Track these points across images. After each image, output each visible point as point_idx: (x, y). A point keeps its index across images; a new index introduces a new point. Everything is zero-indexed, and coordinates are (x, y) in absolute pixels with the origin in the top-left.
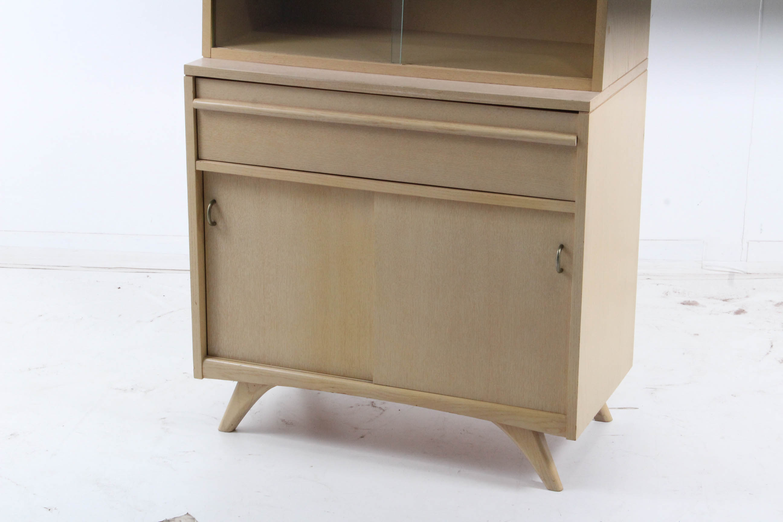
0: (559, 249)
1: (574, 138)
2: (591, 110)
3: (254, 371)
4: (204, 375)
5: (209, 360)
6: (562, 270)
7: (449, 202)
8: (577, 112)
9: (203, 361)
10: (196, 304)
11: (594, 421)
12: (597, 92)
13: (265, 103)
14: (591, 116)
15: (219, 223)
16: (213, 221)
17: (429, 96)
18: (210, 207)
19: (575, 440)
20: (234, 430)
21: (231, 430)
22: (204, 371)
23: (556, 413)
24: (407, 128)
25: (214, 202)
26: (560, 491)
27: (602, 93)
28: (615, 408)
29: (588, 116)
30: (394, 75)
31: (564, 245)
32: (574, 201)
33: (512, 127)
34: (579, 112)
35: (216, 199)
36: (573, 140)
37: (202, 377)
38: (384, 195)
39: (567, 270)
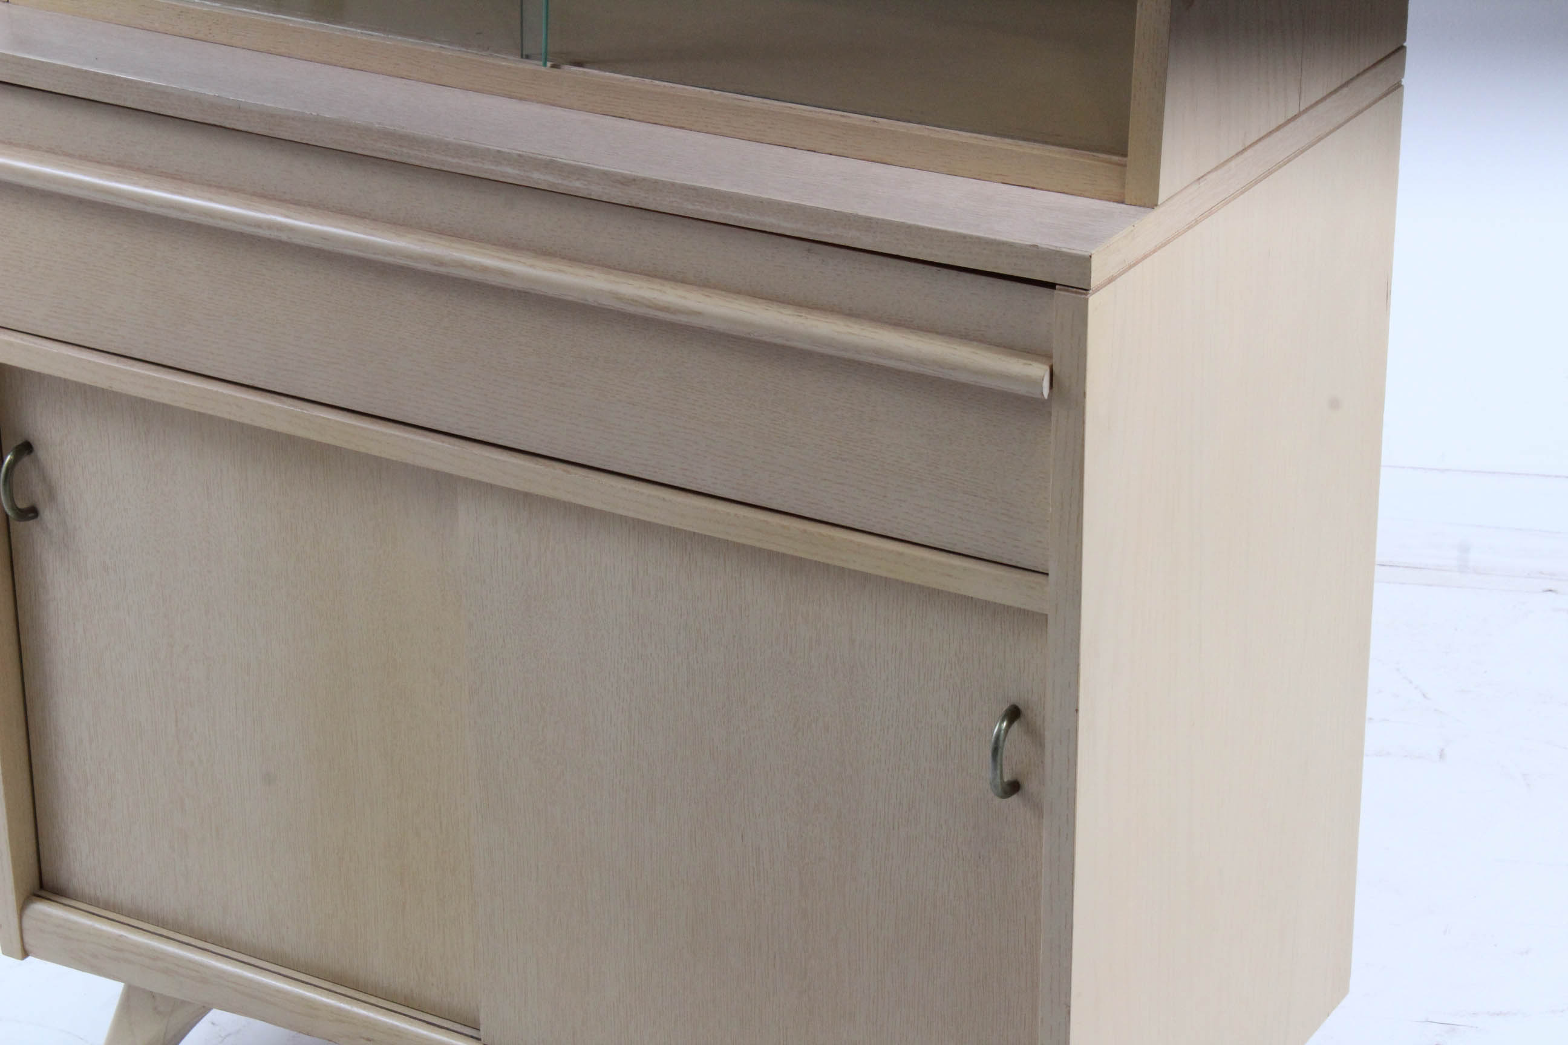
0: (1002, 721)
1: (1039, 371)
2: (1094, 282)
3: (157, 956)
4: (28, 947)
5: (42, 908)
6: (1013, 788)
7: (673, 533)
8: (1052, 286)
9: (22, 908)
12: (1142, 209)
13: (131, 168)
14: (1094, 301)
15: (47, 515)
16: (22, 505)
17: (597, 191)
18: (10, 462)
22: (27, 939)
24: (532, 289)
25: (26, 448)
27: (1157, 211)
29: (1086, 302)
30: (521, 99)
31: (1021, 707)
32: (1047, 574)
33: (852, 314)
34: (1057, 287)
35: (31, 440)
36: (1038, 383)
37: (25, 954)
38: (485, 490)
39: (1030, 785)
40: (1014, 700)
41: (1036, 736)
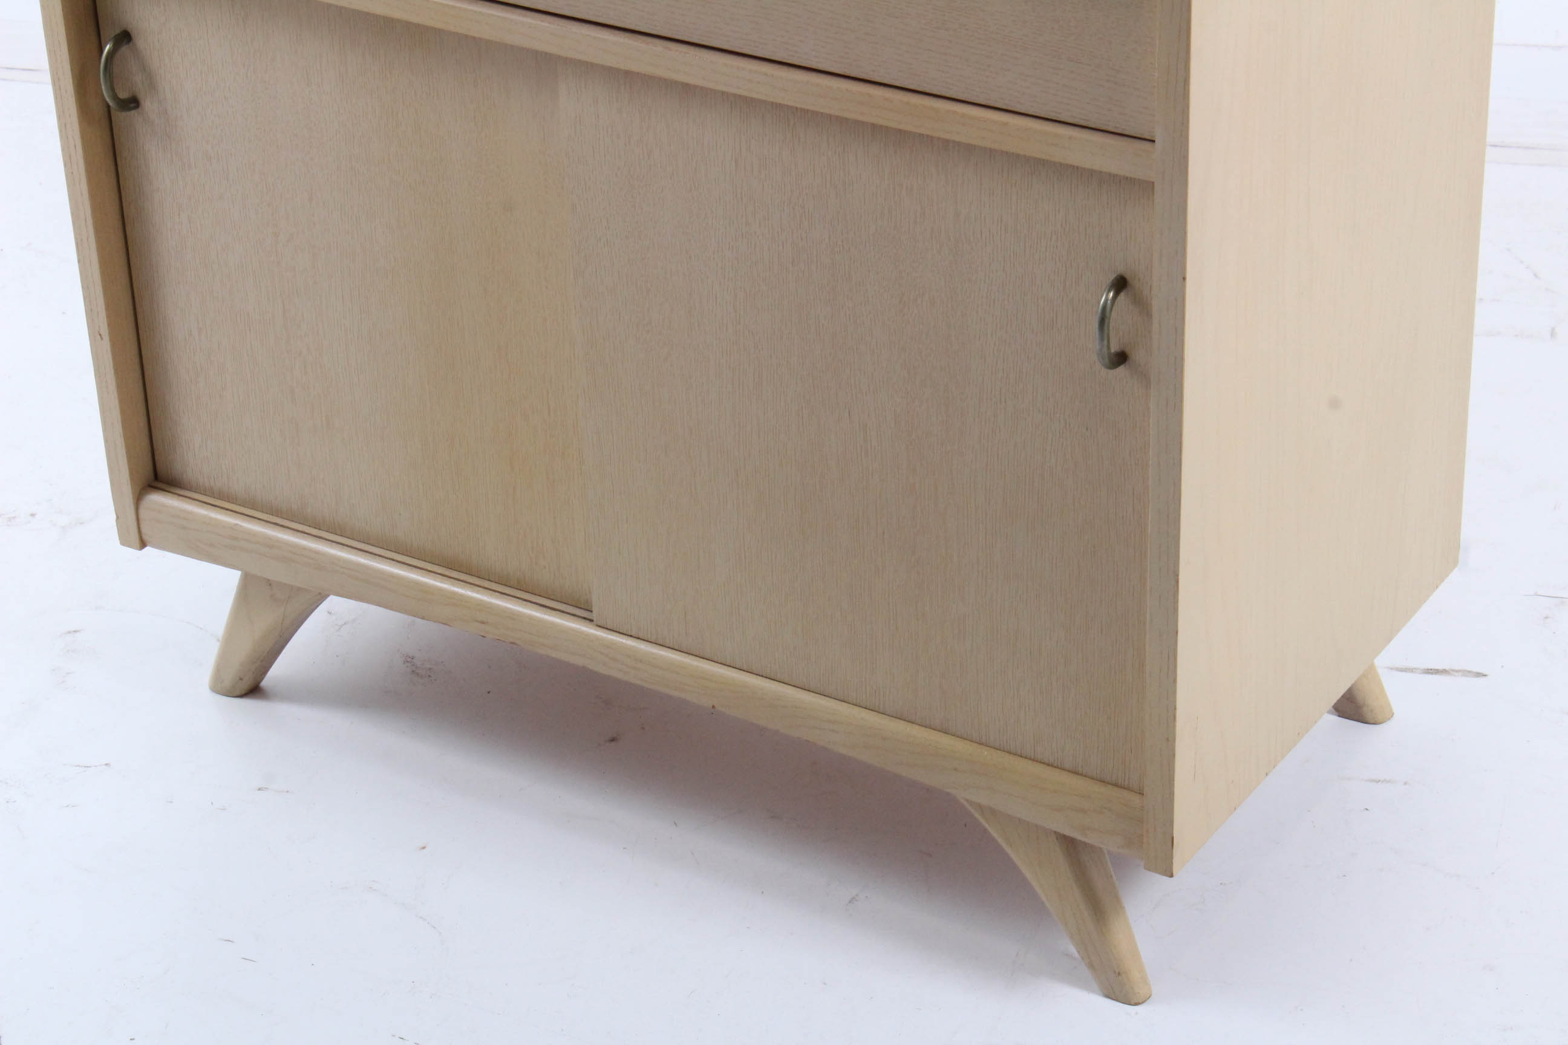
0: (1109, 291)
3: (271, 544)
4: (145, 538)
5: (157, 499)
6: (1121, 358)
9: (138, 499)
10: (102, 339)
11: (1335, 719)
15: (148, 105)
16: (123, 95)
18: (109, 53)
19: (1171, 876)
20: (254, 690)
21: (238, 693)
22: (144, 529)
23: (1116, 785)
25: (125, 37)
26: (1136, 1004)
28: (1411, 670)
31: (1128, 277)
32: (1154, 141)
35: (130, 28)
37: (143, 544)
38: (586, 69)
39: (1138, 356)
40: (1121, 269)
41: (1142, 305)
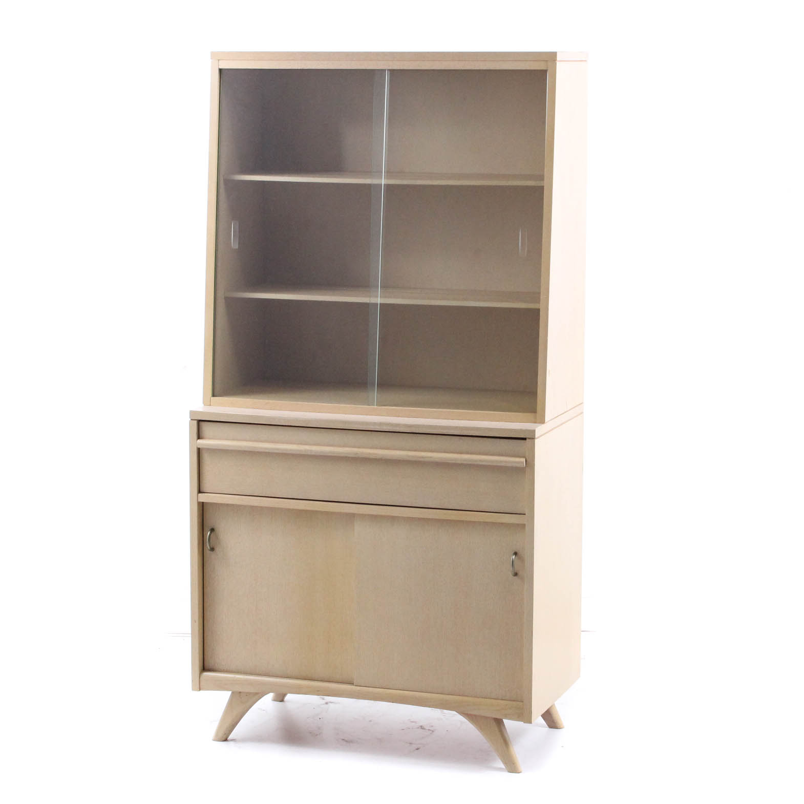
0: (513, 555)
1: (523, 460)
2: (536, 437)
3: (246, 680)
4: (201, 687)
5: (205, 674)
6: (516, 574)
7: (420, 519)
8: (525, 439)
9: (200, 675)
10: (196, 622)
12: (541, 424)
13: (260, 441)
14: (536, 441)
15: (217, 549)
16: (211, 546)
17: (402, 430)
18: (209, 535)
19: (531, 723)
20: (226, 739)
21: (223, 739)
22: (201, 684)
23: (514, 701)
27: (545, 424)
29: (534, 441)
30: (370, 415)
31: (517, 552)
32: (525, 514)
34: (527, 439)
36: (523, 463)
37: (200, 690)
38: (363, 517)
39: (520, 573)
40: (515, 550)
41: (523, 559)
